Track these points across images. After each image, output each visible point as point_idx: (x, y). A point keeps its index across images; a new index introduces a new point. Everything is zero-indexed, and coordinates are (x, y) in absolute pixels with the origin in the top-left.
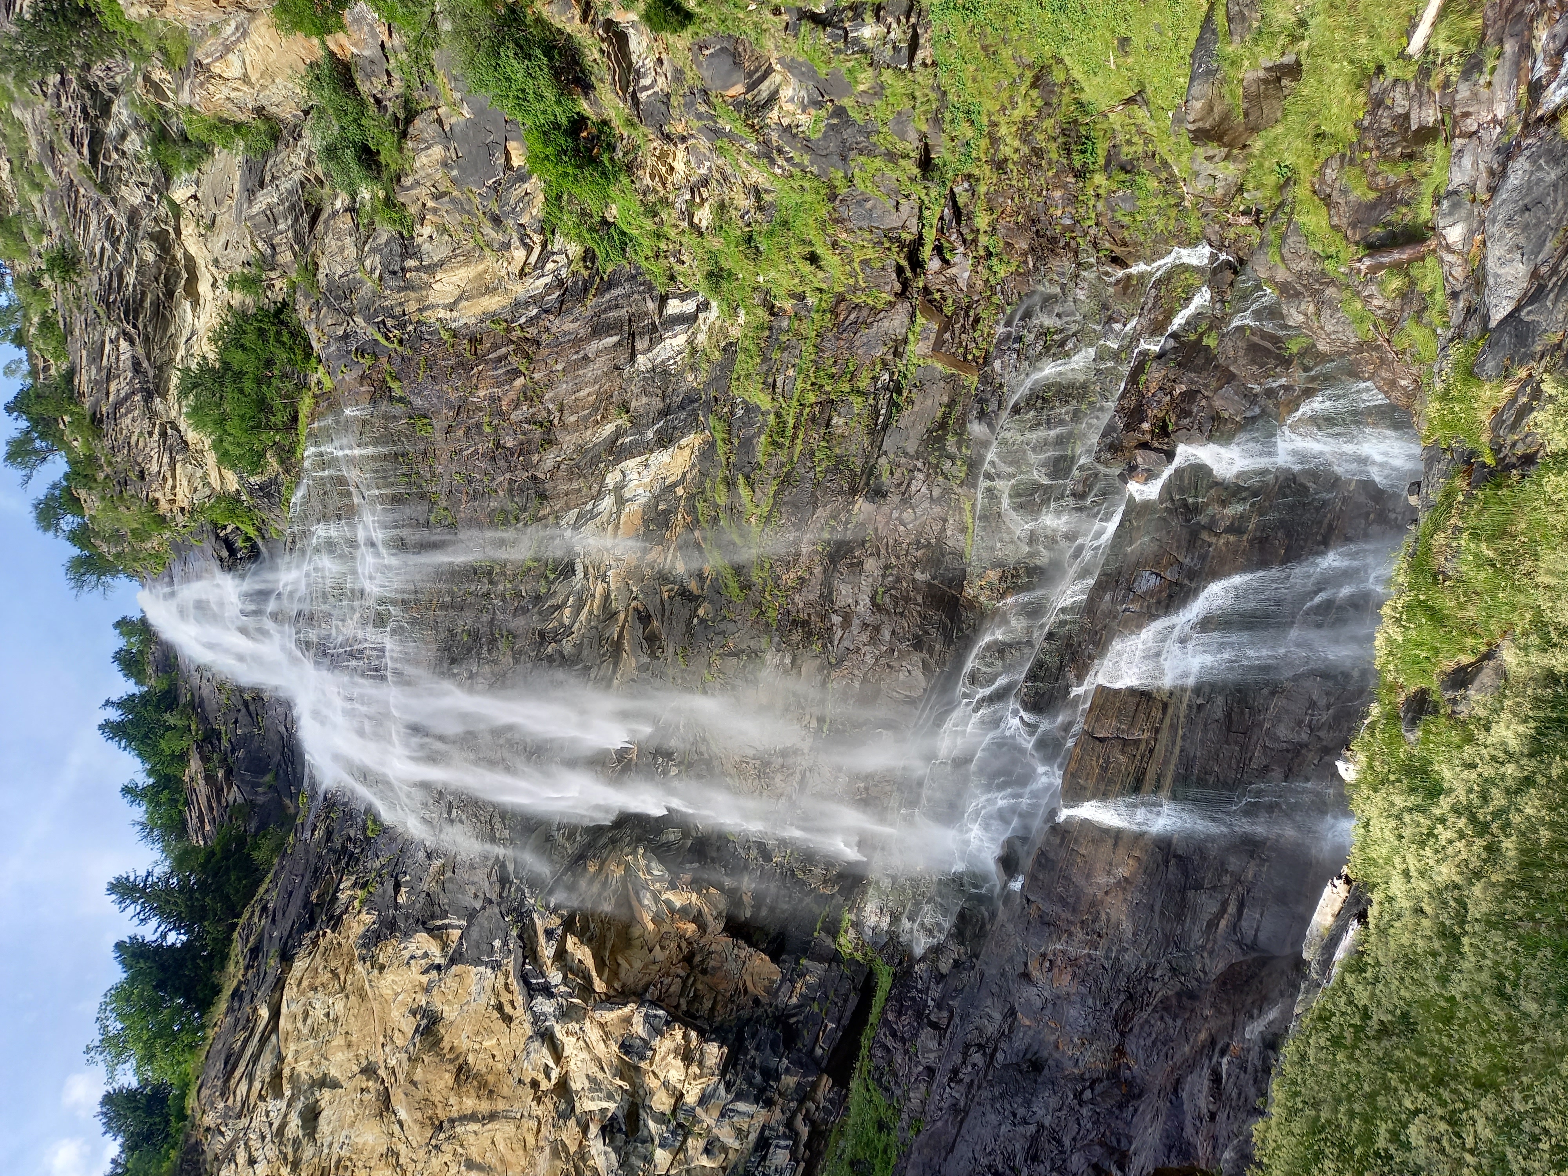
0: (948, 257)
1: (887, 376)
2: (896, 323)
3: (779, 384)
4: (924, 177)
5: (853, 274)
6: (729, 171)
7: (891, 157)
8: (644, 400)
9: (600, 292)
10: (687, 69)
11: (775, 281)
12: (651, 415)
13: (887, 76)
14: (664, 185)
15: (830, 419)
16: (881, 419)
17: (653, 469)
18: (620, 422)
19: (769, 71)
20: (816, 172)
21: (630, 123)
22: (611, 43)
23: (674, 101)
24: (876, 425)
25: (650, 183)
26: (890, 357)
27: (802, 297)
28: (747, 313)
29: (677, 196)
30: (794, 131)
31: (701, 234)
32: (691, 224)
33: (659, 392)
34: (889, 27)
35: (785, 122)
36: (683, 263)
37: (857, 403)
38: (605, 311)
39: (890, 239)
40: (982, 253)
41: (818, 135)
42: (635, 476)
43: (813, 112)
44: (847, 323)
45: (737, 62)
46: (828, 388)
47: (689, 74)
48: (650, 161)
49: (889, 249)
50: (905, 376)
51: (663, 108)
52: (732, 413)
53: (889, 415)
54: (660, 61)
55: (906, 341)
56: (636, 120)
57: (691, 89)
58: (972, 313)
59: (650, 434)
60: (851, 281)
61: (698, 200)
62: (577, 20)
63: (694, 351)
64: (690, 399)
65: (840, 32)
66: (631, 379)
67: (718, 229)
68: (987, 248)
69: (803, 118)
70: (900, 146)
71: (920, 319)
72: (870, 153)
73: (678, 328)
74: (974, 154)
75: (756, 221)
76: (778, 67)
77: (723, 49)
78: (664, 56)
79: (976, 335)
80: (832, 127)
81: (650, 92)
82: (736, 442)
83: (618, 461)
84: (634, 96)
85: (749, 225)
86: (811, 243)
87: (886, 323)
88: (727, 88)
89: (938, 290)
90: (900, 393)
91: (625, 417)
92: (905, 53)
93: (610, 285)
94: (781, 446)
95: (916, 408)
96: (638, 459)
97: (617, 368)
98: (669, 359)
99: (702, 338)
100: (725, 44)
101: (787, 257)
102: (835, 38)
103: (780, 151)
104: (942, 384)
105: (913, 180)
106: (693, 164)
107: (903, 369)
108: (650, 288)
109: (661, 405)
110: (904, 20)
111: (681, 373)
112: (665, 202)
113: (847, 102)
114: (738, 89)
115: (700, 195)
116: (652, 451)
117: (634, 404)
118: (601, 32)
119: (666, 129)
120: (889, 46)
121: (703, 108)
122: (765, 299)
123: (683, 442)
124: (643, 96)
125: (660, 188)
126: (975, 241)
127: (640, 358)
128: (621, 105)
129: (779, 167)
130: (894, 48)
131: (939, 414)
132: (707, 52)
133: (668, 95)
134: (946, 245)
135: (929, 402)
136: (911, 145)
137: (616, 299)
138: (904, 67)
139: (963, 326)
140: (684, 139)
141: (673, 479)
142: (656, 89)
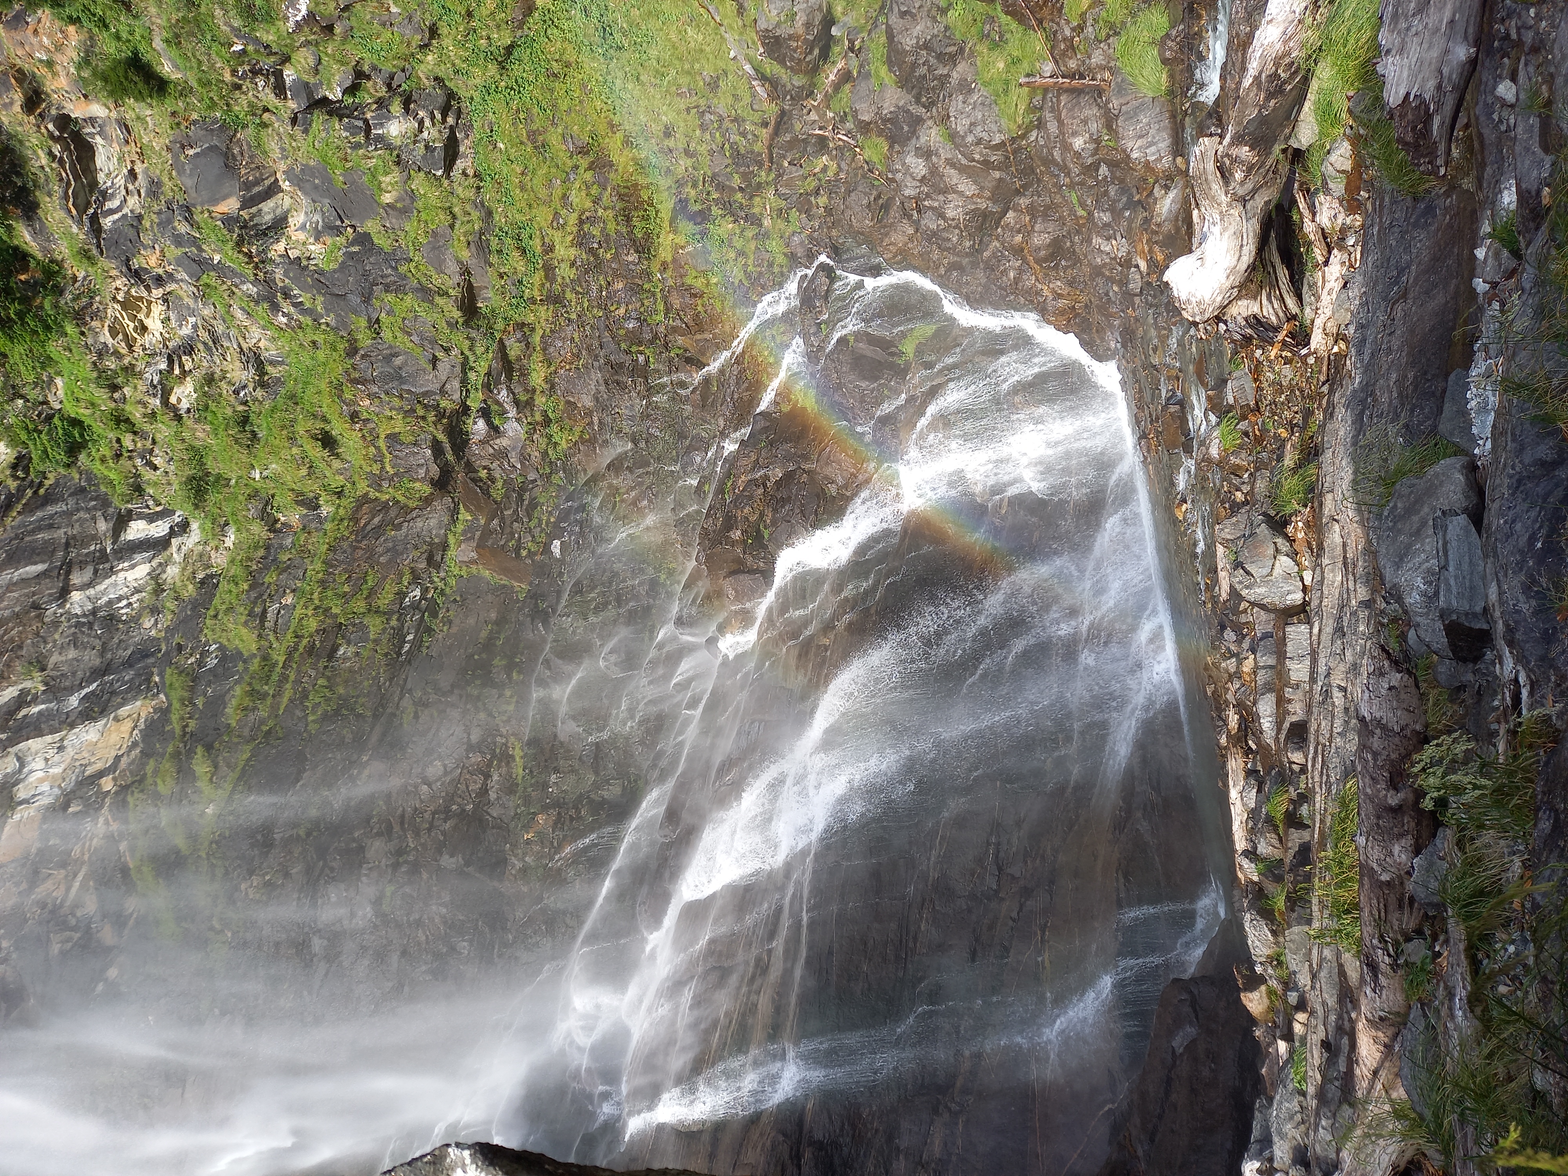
0: (497, 422)
1: (417, 592)
2: (433, 522)
3: (270, 616)
4: (466, 323)
5: (379, 458)
6: (220, 329)
7: (426, 293)
8: (72, 654)
9: (29, 509)
10: (165, 179)
11: (276, 478)
12: (80, 674)
13: (419, 183)
14: (130, 347)
15: (335, 648)
16: (407, 647)
17: (70, 752)
18: (28, 684)
19: (273, 190)
20: (333, 324)
21: (85, 255)
22: (66, 148)
23: (146, 223)
24: (399, 654)
25: (110, 341)
26: (423, 565)
27: (312, 505)
28: (238, 530)
29: (148, 364)
30: (304, 263)
31: (178, 418)
32: (165, 402)
33: (98, 643)
34: (421, 123)
35: (293, 254)
36: (155, 468)
37: (374, 625)
38: (33, 532)
39: (426, 406)
40: (538, 417)
41: (333, 266)
42: (38, 764)
43: (329, 241)
44: (369, 528)
45: (229, 164)
46: (335, 610)
47: (168, 184)
48: (114, 310)
49: (424, 418)
50: (442, 593)
51: (131, 233)
52: (200, 663)
53: (417, 644)
54: (132, 174)
55: (445, 547)
56: (95, 252)
57: (169, 204)
58: (527, 496)
59: (74, 701)
60: (376, 469)
61: (177, 371)
62: (17, 108)
63: (158, 590)
64: (143, 653)
65: (360, 123)
66: (56, 624)
67: (202, 410)
68: (545, 413)
69: (315, 248)
70: (437, 281)
71: (464, 515)
72: (398, 288)
73: (138, 557)
74: (527, 295)
75: (255, 400)
76: (286, 185)
77: (211, 148)
78: (139, 168)
79: (532, 524)
80: (350, 256)
81: (116, 216)
82: (200, 702)
83: (13, 741)
84: (94, 220)
85: (245, 403)
86: (325, 419)
87: (419, 524)
88: (216, 201)
89: (485, 468)
90: (434, 615)
91: (38, 675)
92: (439, 154)
93: (49, 499)
94: (263, 696)
95: (454, 630)
96: (49, 738)
97: (36, 606)
98: (120, 599)
99: (172, 572)
100: (215, 142)
101: (292, 439)
102: (353, 130)
103: (286, 295)
104: (490, 598)
105: (452, 325)
106: (173, 323)
107: (441, 585)
108: (105, 503)
109: (97, 662)
110: (438, 116)
111: (135, 619)
112: (129, 370)
113: (371, 226)
114: (230, 205)
115: (181, 366)
116: (72, 726)
117: (55, 658)
118: (51, 126)
119: (135, 264)
120: (421, 145)
121: (183, 228)
122: (264, 509)
123: (124, 711)
124: (107, 222)
125: (124, 350)
126: (530, 404)
127: (76, 596)
128: (75, 229)
129: (284, 315)
130: (427, 147)
131: (484, 634)
132: (191, 152)
133: (140, 218)
134: (494, 407)
135: (471, 621)
136: (451, 280)
137: (51, 517)
138: (439, 173)
139: (516, 511)
140: (159, 281)
141: (99, 766)
142: (126, 210)
